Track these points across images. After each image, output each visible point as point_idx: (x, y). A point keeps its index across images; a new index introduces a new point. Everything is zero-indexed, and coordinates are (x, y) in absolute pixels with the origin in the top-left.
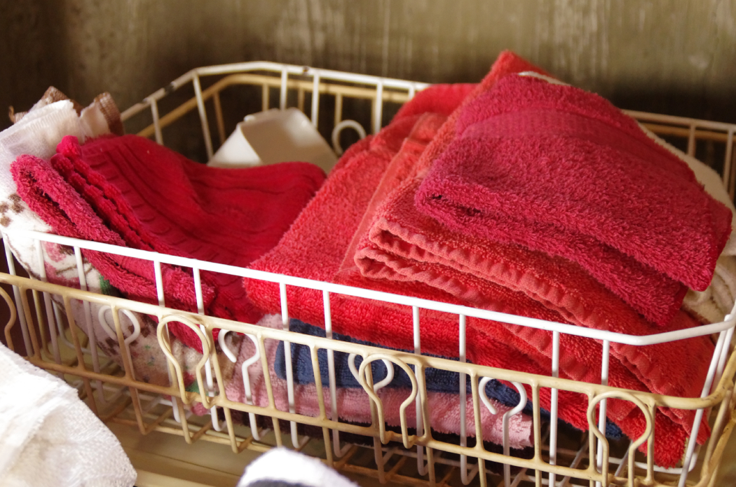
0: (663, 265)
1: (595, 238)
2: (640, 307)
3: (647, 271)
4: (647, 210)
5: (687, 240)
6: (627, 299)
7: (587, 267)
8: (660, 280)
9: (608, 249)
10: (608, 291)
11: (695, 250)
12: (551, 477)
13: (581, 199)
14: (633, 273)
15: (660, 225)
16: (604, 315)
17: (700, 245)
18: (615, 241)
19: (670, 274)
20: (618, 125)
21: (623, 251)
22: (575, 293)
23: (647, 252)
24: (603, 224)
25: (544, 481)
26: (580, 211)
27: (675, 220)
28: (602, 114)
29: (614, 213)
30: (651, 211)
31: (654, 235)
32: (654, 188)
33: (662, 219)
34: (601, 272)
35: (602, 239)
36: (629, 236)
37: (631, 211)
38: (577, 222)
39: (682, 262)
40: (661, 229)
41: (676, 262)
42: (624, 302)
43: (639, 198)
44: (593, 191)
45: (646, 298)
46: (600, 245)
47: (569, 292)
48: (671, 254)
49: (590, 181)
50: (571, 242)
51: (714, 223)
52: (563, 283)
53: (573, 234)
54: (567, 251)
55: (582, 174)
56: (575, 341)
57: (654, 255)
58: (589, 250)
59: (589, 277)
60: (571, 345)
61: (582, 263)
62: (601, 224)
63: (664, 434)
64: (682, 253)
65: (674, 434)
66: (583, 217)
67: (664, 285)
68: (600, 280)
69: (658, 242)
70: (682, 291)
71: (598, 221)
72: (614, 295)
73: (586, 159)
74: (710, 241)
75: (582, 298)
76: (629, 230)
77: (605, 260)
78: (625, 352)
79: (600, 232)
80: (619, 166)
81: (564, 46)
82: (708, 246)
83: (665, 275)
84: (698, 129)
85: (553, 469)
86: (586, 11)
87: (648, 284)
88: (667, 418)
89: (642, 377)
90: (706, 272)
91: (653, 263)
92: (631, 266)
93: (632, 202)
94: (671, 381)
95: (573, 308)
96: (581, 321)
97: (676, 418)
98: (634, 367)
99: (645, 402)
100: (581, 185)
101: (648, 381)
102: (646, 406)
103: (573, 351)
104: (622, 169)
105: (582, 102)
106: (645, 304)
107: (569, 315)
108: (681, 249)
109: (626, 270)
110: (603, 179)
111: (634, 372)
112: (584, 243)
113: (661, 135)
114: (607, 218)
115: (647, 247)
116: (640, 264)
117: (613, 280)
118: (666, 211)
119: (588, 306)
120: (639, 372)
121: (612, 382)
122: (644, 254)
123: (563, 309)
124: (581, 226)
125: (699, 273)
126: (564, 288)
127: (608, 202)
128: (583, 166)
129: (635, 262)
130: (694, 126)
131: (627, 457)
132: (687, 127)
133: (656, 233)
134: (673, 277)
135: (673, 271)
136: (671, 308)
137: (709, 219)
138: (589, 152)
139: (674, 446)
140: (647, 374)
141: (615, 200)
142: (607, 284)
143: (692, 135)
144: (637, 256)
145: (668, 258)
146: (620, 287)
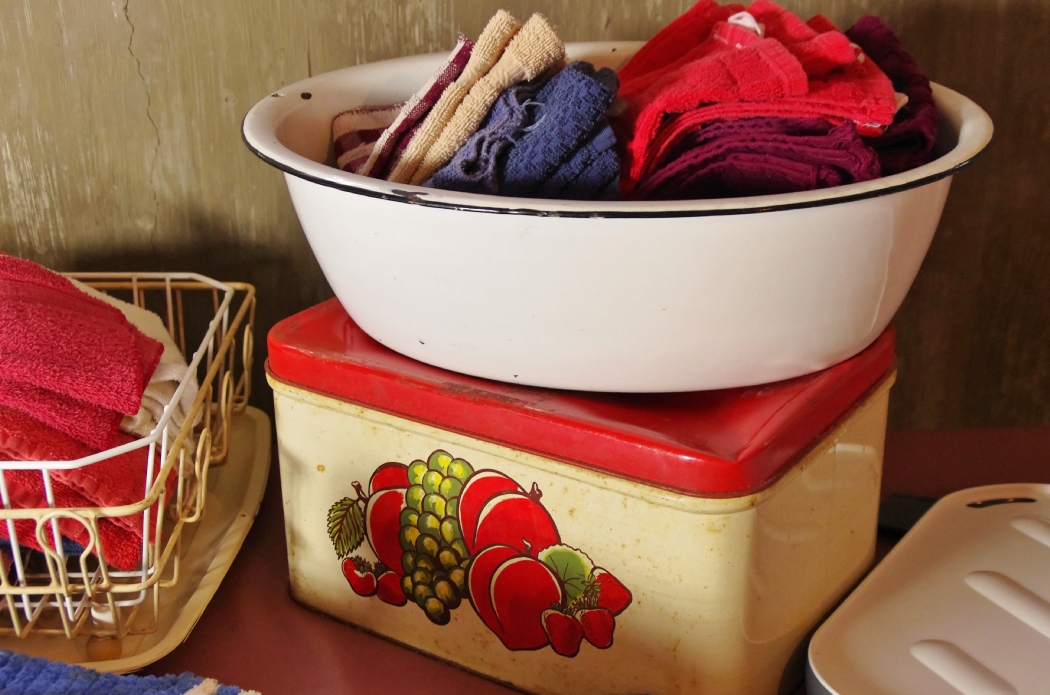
0: (96, 397)
1: (31, 384)
2: (81, 437)
3: (83, 406)
4: (76, 353)
5: (114, 374)
6: (68, 432)
7: (27, 410)
8: (96, 411)
9: (44, 392)
10: (50, 428)
11: (123, 380)
12: (25, 599)
13: (13, 352)
14: (70, 409)
15: (88, 365)
16: (48, 449)
17: (126, 376)
18: (47, 382)
19: (103, 404)
20: (50, 284)
21: (58, 391)
22: (18, 434)
23: (80, 387)
24: (35, 370)
25: (18, 605)
26: (12, 362)
27: (103, 358)
28: (34, 276)
29: (45, 359)
30: (79, 353)
31: (83, 373)
32: (82, 333)
33: (91, 359)
34: (40, 412)
35: (37, 384)
36: (61, 377)
37: (61, 356)
38: (11, 372)
39: (112, 393)
40: (90, 367)
41: (106, 393)
42: (67, 435)
43: (68, 343)
44: (24, 343)
45: (84, 428)
46: (36, 389)
47: (13, 434)
48: (101, 387)
49: (20, 335)
50: (9, 391)
51: (140, 356)
52: (7, 427)
53: (10, 383)
54: (6, 398)
55: (13, 331)
56: (25, 476)
57: (85, 390)
58: (26, 395)
59: (31, 418)
60: (22, 480)
61: (20, 408)
62: (33, 371)
63: (120, 543)
64: (111, 384)
65: (129, 540)
66: (15, 367)
67: (100, 415)
68: (41, 419)
69: (88, 379)
70: (118, 417)
71: (30, 368)
72: (57, 431)
73: (18, 317)
74: (136, 372)
75: (25, 438)
76: (60, 371)
77: (43, 401)
78: (71, 477)
79: (33, 378)
80: (49, 319)
81: (23, 224)
82: (134, 376)
83: (99, 406)
84: (139, 280)
85: (25, 591)
86: (37, 192)
87: (85, 417)
88: (120, 528)
89: (91, 497)
90: (134, 398)
91: (86, 398)
92: (67, 403)
93: (62, 348)
94: (118, 495)
95: (18, 447)
96: (26, 456)
97: (128, 526)
98: (82, 489)
99: (86, 516)
100: (13, 340)
101: (97, 499)
102: (87, 519)
103: (24, 485)
104: (51, 321)
105: (14, 269)
106: (85, 433)
107: (16, 454)
108: (109, 381)
109: (63, 407)
110: (34, 332)
111: (83, 494)
112: (21, 389)
113: (100, 290)
114: (38, 365)
115: (78, 385)
116: (76, 400)
117: (52, 418)
118: (94, 352)
119: (32, 443)
120: (87, 493)
121: (58, 504)
122: (77, 391)
123: (9, 449)
124: (15, 375)
125: (128, 399)
126: (7, 431)
127: (38, 351)
128: (15, 323)
129: (71, 399)
130: (135, 278)
131: (100, 570)
132: (129, 280)
133: (85, 371)
134: (107, 407)
135: (106, 401)
136: (109, 434)
137: (136, 353)
138: (21, 311)
139: (131, 551)
140: (95, 492)
141: (46, 348)
142: (48, 422)
143: (135, 286)
144: (71, 393)
145: (99, 391)
146: (60, 422)
